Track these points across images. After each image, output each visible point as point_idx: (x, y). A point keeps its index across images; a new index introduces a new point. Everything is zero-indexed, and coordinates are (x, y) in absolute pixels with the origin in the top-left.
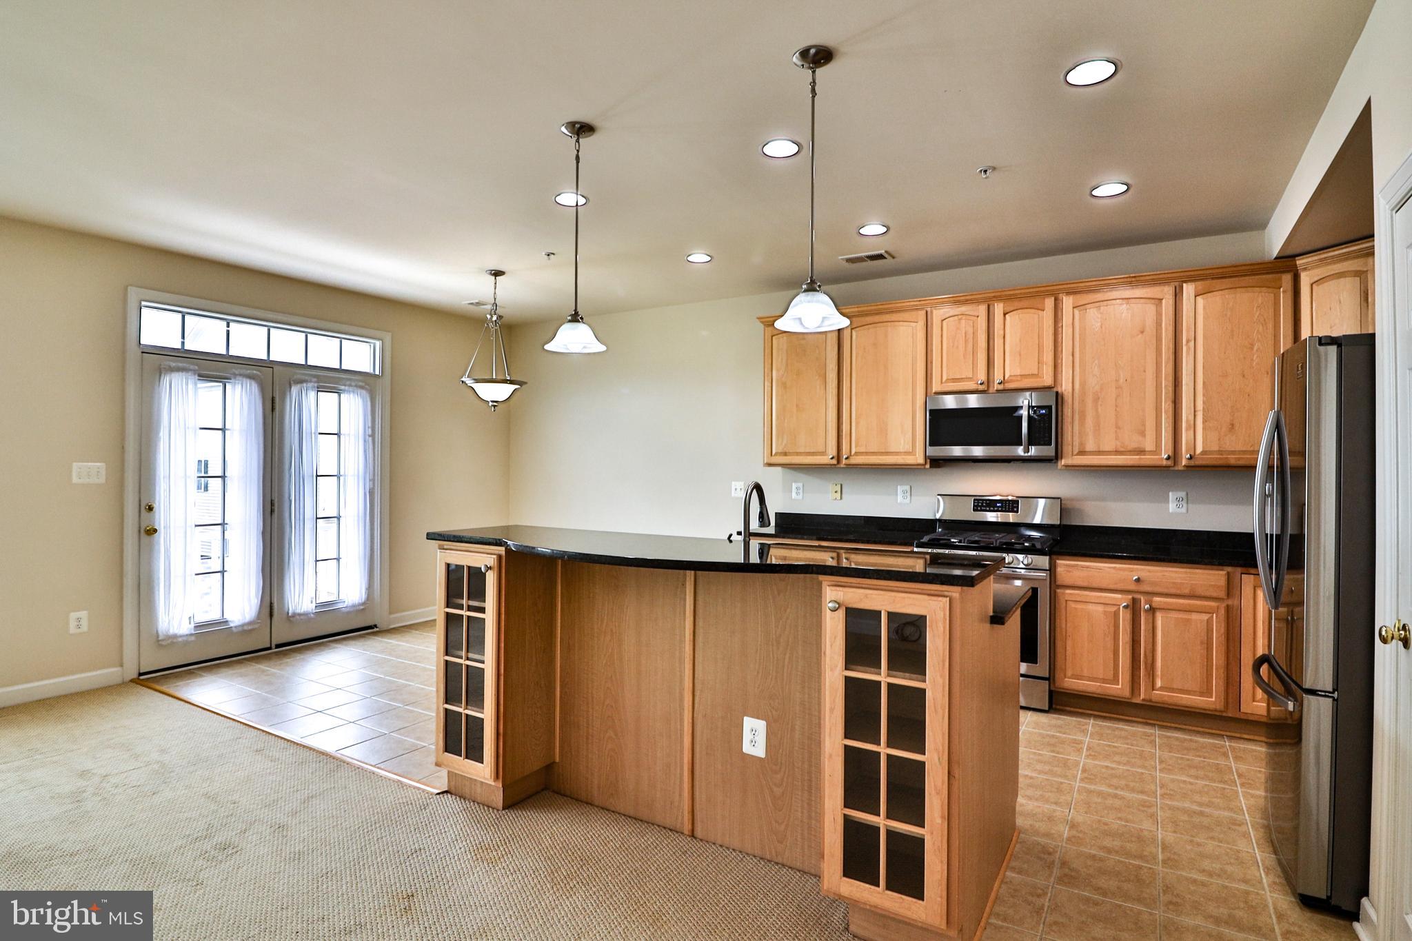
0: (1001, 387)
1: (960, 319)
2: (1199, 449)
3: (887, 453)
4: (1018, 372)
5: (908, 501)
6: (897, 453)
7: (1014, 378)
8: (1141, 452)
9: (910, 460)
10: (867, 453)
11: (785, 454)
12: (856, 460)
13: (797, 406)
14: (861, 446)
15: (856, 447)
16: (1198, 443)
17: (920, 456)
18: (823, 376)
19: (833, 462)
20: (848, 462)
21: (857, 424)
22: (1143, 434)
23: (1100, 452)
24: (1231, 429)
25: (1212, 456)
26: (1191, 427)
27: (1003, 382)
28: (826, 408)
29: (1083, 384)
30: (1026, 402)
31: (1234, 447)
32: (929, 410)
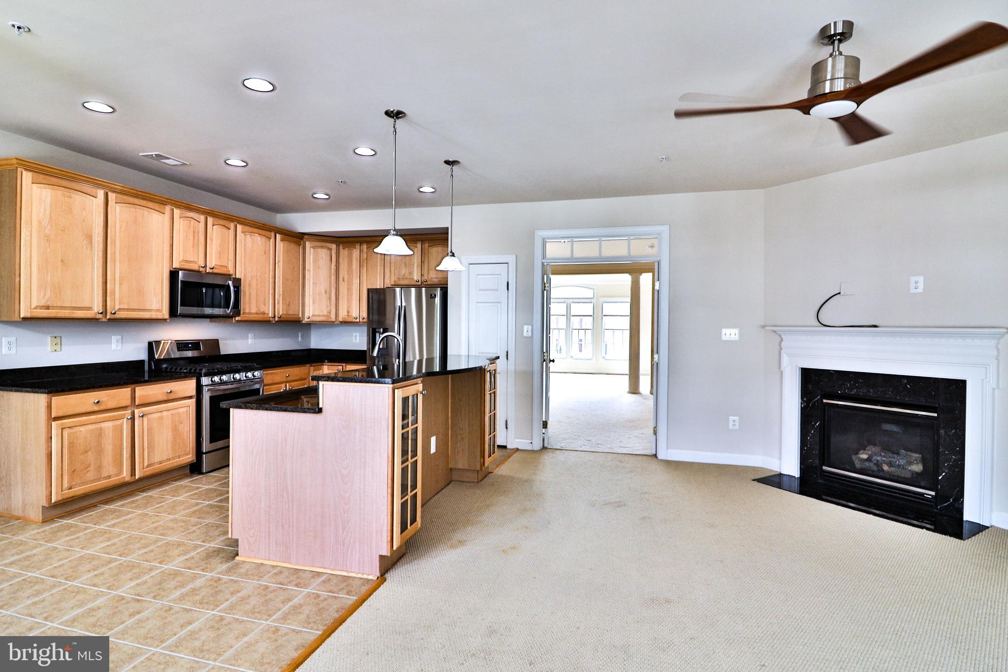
0: (211, 271)
1: (190, 221)
2: (281, 313)
3: (144, 310)
4: (219, 264)
5: (120, 348)
6: (150, 310)
7: (217, 267)
8: (264, 313)
9: (159, 315)
10: (128, 310)
11: (48, 308)
12: (117, 316)
15: (119, 304)
16: (280, 311)
17: (165, 313)
18: (90, 238)
19: (101, 316)
20: (113, 317)
21: (121, 284)
22: (265, 305)
23: (250, 313)
24: (289, 305)
25: (285, 316)
26: (278, 303)
27: (213, 268)
28: (93, 267)
29: (245, 276)
30: (230, 283)
31: (291, 312)
32: (181, 281)
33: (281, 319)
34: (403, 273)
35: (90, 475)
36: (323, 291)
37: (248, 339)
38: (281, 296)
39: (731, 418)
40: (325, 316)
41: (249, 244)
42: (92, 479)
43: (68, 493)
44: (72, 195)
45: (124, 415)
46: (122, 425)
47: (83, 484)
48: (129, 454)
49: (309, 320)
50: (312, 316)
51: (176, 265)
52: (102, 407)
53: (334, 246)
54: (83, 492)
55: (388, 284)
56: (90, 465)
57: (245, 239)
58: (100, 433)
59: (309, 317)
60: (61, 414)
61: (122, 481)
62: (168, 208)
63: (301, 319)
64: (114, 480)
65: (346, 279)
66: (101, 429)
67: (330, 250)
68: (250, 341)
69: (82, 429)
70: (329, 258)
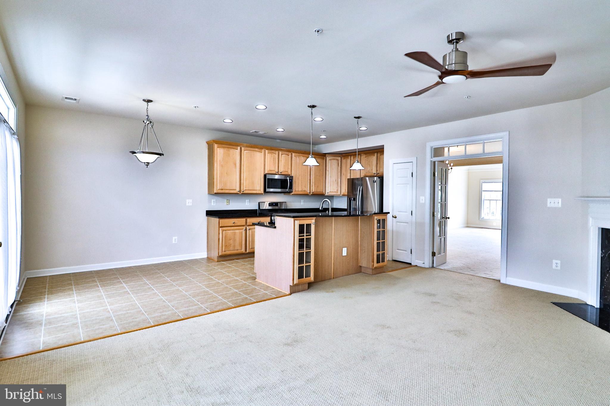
0: (281, 174)
1: (272, 154)
2: (313, 191)
3: (254, 190)
4: (284, 170)
5: (249, 204)
6: (256, 190)
7: (283, 172)
8: (305, 191)
9: (260, 192)
10: (248, 190)
11: (222, 190)
12: (244, 192)
13: (226, 173)
14: (246, 188)
16: (313, 190)
17: (262, 191)
18: (235, 164)
19: (239, 192)
20: (243, 193)
21: (246, 181)
22: (305, 187)
23: (298, 191)
24: (318, 187)
25: (315, 192)
26: (312, 186)
27: (281, 173)
28: (236, 175)
29: (296, 175)
30: (288, 178)
31: (319, 190)
32: (267, 178)
33: (313, 193)
34: (369, 169)
35: (231, 248)
36: (334, 180)
37: (301, 202)
38: (314, 183)
39: (554, 261)
40: (335, 192)
41: (298, 161)
42: (232, 249)
43: (224, 253)
44: (230, 150)
45: (243, 228)
46: (242, 232)
47: (228, 251)
48: (245, 243)
49: (328, 194)
50: (329, 192)
51: (266, 172)
52: (236, 225)
53: (339, 158)
54: (230, 253)
55: (362, 176)
56: (231, 245)
57: (296, 159)
58: (235, 233)
59: (328, 193)
60: (223, 226)
61: (242, 252)
62: (263, 151)
63: (324, 194)
64: (239, 251)
65: (344, 174)
66: (235, 232)
67: (338, 160)
68: (302, 203)
69: (229, 231)
70: (337, 164)
